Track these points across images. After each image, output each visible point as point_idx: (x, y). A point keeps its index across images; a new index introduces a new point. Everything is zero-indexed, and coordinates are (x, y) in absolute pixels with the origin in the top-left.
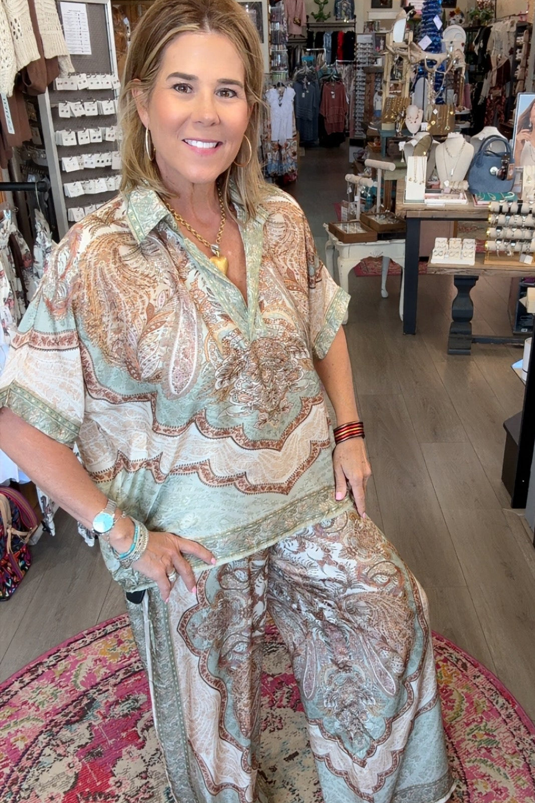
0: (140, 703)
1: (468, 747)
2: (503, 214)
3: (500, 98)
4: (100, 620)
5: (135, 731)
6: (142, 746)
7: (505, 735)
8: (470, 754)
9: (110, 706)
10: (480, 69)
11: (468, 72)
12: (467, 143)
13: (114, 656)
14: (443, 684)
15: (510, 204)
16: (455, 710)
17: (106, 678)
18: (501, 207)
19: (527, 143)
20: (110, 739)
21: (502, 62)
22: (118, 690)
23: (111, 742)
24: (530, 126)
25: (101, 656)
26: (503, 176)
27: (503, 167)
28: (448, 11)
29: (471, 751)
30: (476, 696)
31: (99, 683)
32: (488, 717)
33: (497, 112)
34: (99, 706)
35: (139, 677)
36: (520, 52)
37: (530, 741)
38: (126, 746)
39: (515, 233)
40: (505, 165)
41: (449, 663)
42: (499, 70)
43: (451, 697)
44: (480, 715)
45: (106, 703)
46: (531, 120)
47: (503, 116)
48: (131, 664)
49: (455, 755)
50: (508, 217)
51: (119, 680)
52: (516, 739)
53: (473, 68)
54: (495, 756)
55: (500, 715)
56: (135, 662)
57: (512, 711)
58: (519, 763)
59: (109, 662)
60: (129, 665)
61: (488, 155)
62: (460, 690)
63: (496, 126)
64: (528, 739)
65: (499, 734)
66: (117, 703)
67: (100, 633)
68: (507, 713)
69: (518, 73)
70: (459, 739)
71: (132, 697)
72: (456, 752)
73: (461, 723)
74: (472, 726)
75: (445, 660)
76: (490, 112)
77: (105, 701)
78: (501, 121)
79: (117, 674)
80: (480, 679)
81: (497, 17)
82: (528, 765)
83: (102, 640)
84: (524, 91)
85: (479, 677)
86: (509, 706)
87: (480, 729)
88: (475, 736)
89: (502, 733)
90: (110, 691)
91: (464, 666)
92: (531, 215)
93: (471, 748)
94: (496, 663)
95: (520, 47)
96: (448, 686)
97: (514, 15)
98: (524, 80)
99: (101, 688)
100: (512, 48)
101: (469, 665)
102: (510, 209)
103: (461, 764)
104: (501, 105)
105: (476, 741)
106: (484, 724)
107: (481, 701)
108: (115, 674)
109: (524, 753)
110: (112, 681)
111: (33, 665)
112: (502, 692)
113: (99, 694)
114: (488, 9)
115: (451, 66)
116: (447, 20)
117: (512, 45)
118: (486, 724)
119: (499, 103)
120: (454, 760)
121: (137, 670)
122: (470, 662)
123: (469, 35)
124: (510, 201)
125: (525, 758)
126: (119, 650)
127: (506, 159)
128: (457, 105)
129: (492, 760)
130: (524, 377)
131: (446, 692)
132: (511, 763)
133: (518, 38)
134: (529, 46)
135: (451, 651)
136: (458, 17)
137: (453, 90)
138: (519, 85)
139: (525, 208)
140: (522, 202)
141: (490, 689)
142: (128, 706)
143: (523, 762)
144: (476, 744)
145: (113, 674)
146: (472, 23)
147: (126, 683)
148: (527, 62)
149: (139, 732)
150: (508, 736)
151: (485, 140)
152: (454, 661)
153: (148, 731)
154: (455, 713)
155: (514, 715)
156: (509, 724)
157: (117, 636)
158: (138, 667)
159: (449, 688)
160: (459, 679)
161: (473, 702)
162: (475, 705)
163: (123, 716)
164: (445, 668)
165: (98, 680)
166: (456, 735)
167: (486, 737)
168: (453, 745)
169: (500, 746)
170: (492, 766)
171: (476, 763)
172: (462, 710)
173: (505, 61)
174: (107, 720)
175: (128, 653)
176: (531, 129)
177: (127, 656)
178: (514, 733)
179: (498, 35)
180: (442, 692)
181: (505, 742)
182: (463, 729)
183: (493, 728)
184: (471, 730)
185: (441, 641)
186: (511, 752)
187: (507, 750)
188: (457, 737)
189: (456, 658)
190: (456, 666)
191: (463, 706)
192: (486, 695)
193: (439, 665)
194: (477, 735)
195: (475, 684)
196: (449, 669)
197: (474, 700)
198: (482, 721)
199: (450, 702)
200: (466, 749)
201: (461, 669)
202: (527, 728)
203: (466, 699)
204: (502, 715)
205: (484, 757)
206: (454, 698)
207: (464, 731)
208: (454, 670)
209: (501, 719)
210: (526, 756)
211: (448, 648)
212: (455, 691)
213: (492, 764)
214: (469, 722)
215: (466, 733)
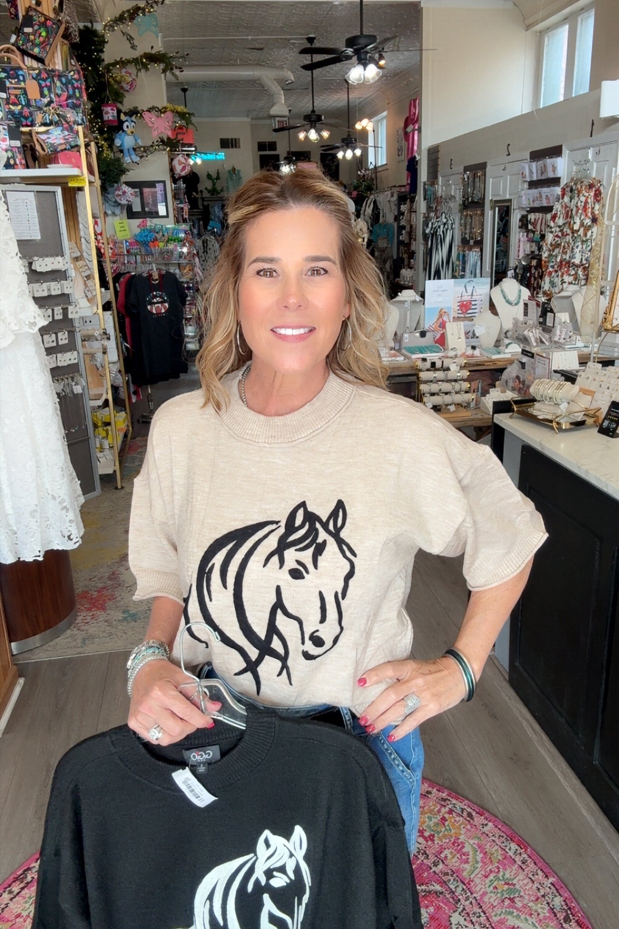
1: (491, 900)
7: (525, 882)
14: (454, 838)
29: (494, 905)
30: (488, 846)
32: (505, 865)
37: (550, 885)
41: (454, 814)
43: (464, 850)
44: (496, 864)
49: (480, 910)
52: (536, 885)
54: (519, 905)
55: (515, 862)
57: (524, 856)
62: (471, 842)
64: (547, 882)
65: (518, 882)
68: (522, 859)
70: (481, 893)
72: (481, 907)
73: (479, 876)
74: (491, 877)
75: (451, 812)
82: (552, 909)
85: (486, 825)
86: (522, 851)
87: (499, 879)
88: (495, 888)
89: (521, 881)
93: (494, 901)
96: (459, 838)
101: (474, 814)
105: (498, 892)
107: (493, 850)
109: (547, 898)
111: (21, 872)
112: (512, 837)
118: (504, 874)
122: (475, 810)
125: (548, 903)
131: (459, 845)
132: (536, 911)
135: (454, 801)
141: (500, 836)
143: (547, 908)
144: (499, 895)
150: (528, 883)
152: (459, 812)
154: (471, 867)
155: (529, 860)
156: (526, 870)
159: (460, 841)
160: (468, 830)
161: (486, 853)
162: (489, 855)
164: (452, 820)
166: (478, 889)
167: (506, 887)
168: (476, 900)
169: (522, 894)
170: (518, 917)
171: (502, 916)
172: (477, 862)
178: (533, 878)
180: (454, 845)
181: (526, 889)
182: (482, 882)
183: (512, 877)
184: (490, 882)
185: (442, 792)
186: (533, 899)
187: (529, 898)
188: (480, 891)
189: (460, 808)
190: (462, 816)
191: (477, 857)
192: (498, 843)
193: (445, 817)
194: (497, 886)
195: (484, 833)
196: (455, 821)
197: (487, 850)
198: (499, 871)
199: (464, 855)
200: (490, 902)
201: (468, 819)
202: (543, 872)
203: (479, 850)
204: (517, 862)
205: (508, 908)
206: (467, 851)
207: (484, 884)
208: (461, 821)
209: (516, 866)
210: (549, 901)
211: (452, 800)
212: (467, 843)
213: (518, 914)
214: (487, 874)
215: (487, 886)
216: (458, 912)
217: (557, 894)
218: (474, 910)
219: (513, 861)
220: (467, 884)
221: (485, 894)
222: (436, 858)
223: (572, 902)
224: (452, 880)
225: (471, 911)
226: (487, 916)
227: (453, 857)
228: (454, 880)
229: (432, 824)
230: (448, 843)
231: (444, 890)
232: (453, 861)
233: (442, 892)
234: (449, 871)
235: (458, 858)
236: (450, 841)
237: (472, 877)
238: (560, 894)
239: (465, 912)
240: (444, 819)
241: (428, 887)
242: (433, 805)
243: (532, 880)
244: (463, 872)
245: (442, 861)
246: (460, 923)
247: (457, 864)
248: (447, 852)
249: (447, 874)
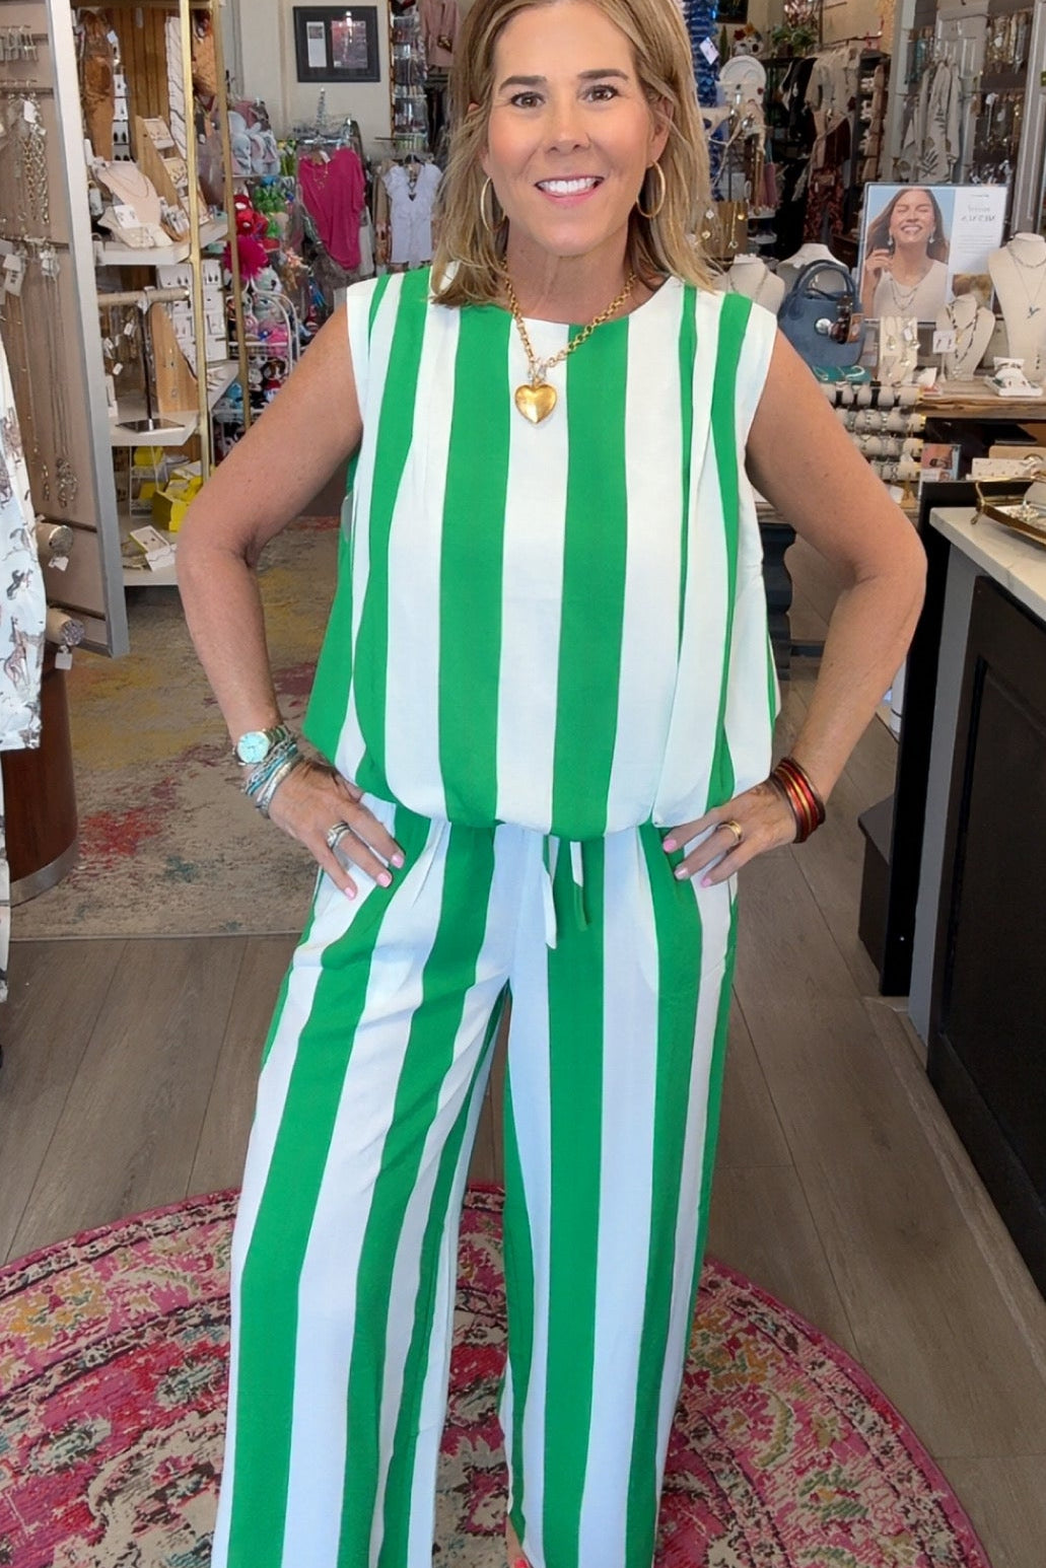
0: (96, 1439)
1: (802, 1523)
2: (844, 406)
3: (833, 189)
4: (14, 1254)
5: (83, 1503)
6: (97, 1538)
7: (881, 1492)
8: (806, 1537)
9: (29, 1446)
10: (794, 135)
11: (772, 141)
12: (772, 275)
13: (42, 1334)
14: (748, 1384)
15: (856, 387)
16: (774, 1441)
17: (22, 1385)
18: (839, 395)
19: (886, 276)
20: (29, 1522)
21: (835, 124)
22: (47, 1411)
23: (30, 1530)
24: (890, 243)
25: (13, 1335)
26: (841, 336)
27: (841, 320)
28: (732, 28)
29: (809, 1531)
30: (817, 1408)
31: (8, 1396)
32: (844, 1453)
33: (828, 215)
34: (7, 1447)
35: (95, 1381)
36: (869, 105)
37: (931, 1505)
38: (63, 1538)
39: (868, 444)
40: (845, 315)
41: (759, 1335)
42: (830, 139)
43: (764, 1412)
44: (826, 1449)
45: (21, 1442)
46: (891, 233)
47: (839, 222)
48: (79, 1351)
49: (773, 1542)
50: (853, 413)
51: (50, 1388)
52: (903, 1501)
53: (780, 133)
54: (858, 1538)
55: (868, 1447)
56: (88, 1348)
57: (891, 1438)
58: (911, 1554)
59: (29, 1347)
60: (75, 1353)
61: (811, 297)
62: (783, 1396)
63: (826, 243)
64: (927, 1499)
65: (865, 1490)
66: (45, 1440)
67: (12, 1283)
68: (883, 1444)
69: (867, 144)
70: (783, 1504)
71: (77, 1427)
72: (776, 1534)
73: (786, 1469)
74: (810, 1475)
75: (752, 1329)
76: (813, 216)
77: (20, 1436)
78: (835, 231)
79: (48, 1374)
80: (824, 1369)
81: (825, 41)
82: (930, 1557)
83: (17, 1298)
84: (877, 178)
85: (821, 1365)
86: (886, 1427)
87: (827, 1482)
88: (815, 1497)
89: (872, 1490)
90: (31, 1414)
91: (791, 1340)
92: (898, 409)
93: (808, 1524)
94: (857, 1334)
95: (869, 97)
96: (759, 1387)
97: (855, 39)
98: (878, 157)
99: (11, 1406)
100: (852, 98)
101: (800, 1339)
102: (856, 396)
103: (787, 1560)
104: (835, 202)
105: (818, 1509)
106: (834, 1469)
107: (825, 1417)
108: (42, 1376)
109: (920, 1530)
110: (36, 1390)
112: (870, 1397)
113: (7, 1421)
114: (806, 28)
115: (737, 130)
116: (729, 44)
117: (853, 93)
118: (840, 1471)
119: (832, 199)
120: (773, 1553)
121: (90, 1365)
122: (802, 1331)
123: (772, 73)
124: (855, 383)
125: (922, 1544)
126: (52, 1320)
127: (845, 306)
128: (752, 202)
129: (853, 1549)
130: (896, 725)
131: (755, 1400)
132: (892, 1556)
133: (864, 80)
134: (885, 96)
135: (763, 1308)
136: (750, 41)
137: (743, 175)
138: (868, 165)
139: (886, 395)
140: (879, 384)
141: (846, 1391)
142: (70, 1446)
143: (918, 1553)
144: (819, 1514)
145: (38, 1377)
146: (776, 51)
147: (66, 1395)
148: (881, 125)
149: (93, 1508)
150: (887, 1495)
151: (805, 268)
152: (769, 1329)
153: (111, 1501)
154: (772, 1447)
155: (898, 1447)
156: (887, 1469)
157: (48, 1290)
158: (93, 1358)
159: (760, 1391)
160: (779, 1371)
161: (810, 1422)
162: (815, 1428)
163: (58, 1469)
164: (752, 1347)
165: (6, 1389)
166: (777, 1495)
167: (839, 1498)
168: (770, 1519)
169: (869, 1517)
170: (851, 1563)
171: (817, 1559)
172: (787, 1440)
173: (841, 120)
174: (22, 1480)
175: (72, 1327)
176: (892, 248)
177: (71, 1333)
178: (899, 1487)
179: (827, 75)
180: (745, 1399)
181: (880, 1508)
182: (790, 1482)
183: (854, 1479)
184: (807, 1483)
185: (742, 1287)
186: (891, 1531)
187: (884, 1527)
188: (780, 1500)
189: (773, 1324)
190: (774, 1342)
191: (788, 1429)
192: (838, 1405)
193: (738, 1339)
194: (820, 1495)
195: (814, 1380)
196: (759, 1349)
197: (813, 1416)
198: (829, 1464)
199: (763, 1423)
200: (797, 1526)
201: (786, 1348)
202: (924, 1476)
203: (795, 1415)
204: (872, 1448)
205: (836, 1544)
206: (771, 1414)
207: (792, 1486)
208: (769, 1352)
209: (869, 1456)
210: (925, 1538)
211: (757, 1304)
212: (773, 1398)
213: (854, 1559)
214: (803, 1466)
215: (797, 1491)
216: (727, 1539)
217: (944, 1526)
218: (762, 1540)
219: (864, 1447)
220: (758, 1484)
221: (791, 1507)
222: (702, 1421)
223: (972, 1547)
224: (727, 1471)
225: (756, 1540)
226: (785, 1555)
227: (738, 1425)
228: (731, 1472)
229: (707, 1350)
230: (734, 1393)
231: (704, 1488)
232: (736, 1431)
233: (702, 1494)
234: (725, 1452)
235: (748, 1426)
236: (740, 1389)
237: (770, 1468)
238: (950, 1527)
239: (741, 1540)
240: (734, 1343)
241: (674, 1478)
242: (717, 1311)
243: (895, 1490)
244: (752, 1456)
245: (714, 1428)
246: (726, 1562)
247: (744, 1440)
248: (727, 1412)
249: (717, 1457)
